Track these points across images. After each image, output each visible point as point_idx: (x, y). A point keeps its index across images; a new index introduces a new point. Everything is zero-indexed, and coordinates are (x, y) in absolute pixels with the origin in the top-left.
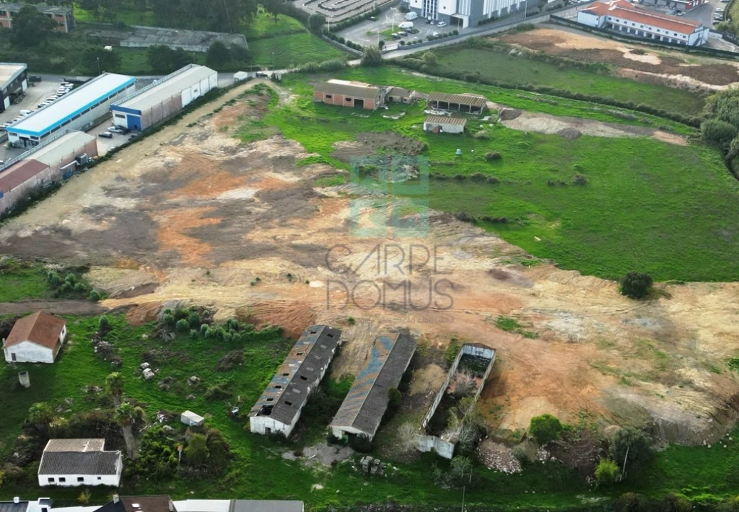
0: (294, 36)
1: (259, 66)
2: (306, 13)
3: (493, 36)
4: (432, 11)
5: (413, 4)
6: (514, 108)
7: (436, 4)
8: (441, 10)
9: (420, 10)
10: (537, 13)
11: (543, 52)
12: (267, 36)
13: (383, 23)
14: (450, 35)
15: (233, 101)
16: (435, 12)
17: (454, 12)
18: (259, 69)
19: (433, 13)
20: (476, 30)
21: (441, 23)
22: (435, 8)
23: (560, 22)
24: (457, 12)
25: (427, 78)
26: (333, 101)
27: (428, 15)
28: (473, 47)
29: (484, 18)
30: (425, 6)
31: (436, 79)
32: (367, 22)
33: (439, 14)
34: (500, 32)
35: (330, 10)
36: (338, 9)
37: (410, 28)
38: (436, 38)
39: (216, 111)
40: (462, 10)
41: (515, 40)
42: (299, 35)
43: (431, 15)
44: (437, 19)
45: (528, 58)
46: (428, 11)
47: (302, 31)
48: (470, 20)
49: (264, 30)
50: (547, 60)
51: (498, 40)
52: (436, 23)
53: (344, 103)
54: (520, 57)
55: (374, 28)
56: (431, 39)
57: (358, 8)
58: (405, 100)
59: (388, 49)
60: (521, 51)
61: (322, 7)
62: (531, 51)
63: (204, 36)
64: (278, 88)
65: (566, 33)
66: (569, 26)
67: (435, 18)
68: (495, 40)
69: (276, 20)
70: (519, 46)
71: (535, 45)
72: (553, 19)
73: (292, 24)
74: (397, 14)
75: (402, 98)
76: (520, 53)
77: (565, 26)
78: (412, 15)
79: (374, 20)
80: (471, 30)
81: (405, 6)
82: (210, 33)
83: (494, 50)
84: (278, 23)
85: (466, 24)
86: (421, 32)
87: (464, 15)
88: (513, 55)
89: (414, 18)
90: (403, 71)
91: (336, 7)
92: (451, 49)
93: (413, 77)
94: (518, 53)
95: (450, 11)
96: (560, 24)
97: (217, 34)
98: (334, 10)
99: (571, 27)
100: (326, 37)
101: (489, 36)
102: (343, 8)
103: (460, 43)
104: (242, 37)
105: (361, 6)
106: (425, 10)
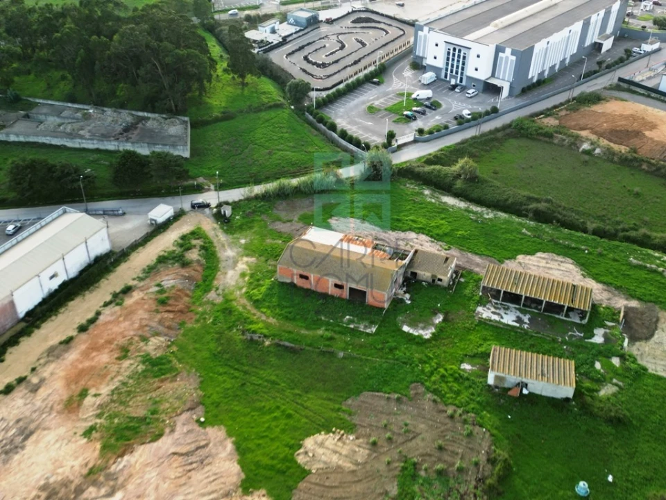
0: (264, 115)
1: (201, 180)
2: (286, 72)
3: (547, 113)
4: (457, 73)
5: (429, 61)
6: (639, 299)
7: (463, 64)
8: (470, 72)
9: (440, 69)
10: (595, 72)
11: (635, 151)
12: (227, 117)
13: (390, 89)
14: (487, 113)
15: (127, 290)
16: (462, 74)
17: (489, 74)
18: (199, 189)
19: (459, 75)
20: (520, 102)
21: (471, 91)
22: (463, 69)
23: (633, 88)
24: (493, 75)
25: (467, 210)
26: (312, 284)
27: (452, 76)
28: (522, 136)
29: (529, 84)
30: (447, 64)
31: (481, 214)
32: (368, 86)
33: (468, 78)
34: (555, 107)
35: (318, 65)
36: (330, 64)
37: (428, 99)
38: (468, 121)
39: (83, 329)
40: (500, 72)
41: (582, 122)
42: (272, 114)
43: (456, 78)
44: (464, 83)
45: (612, 161)
46: (452, 71)
47: (278, 106)
48: (511, 87)
49: (223, 104)
50: (644, 167)
51: (556, 122)
52: (464, 89)
53: (331, 290)
54: (599, 157)
55: (378, 99)
56: (460, 120)
57: (356, 63)
58: (440, 280)
59: (400, 142)
60: (599, 146)
61: (309, 62)
62: (616, 147)
63: (129, 119)
64: (222, 237)
65: (650, 109)
66: (649, 96)
67: (461, 81)
68: (551, 122)
69: (244, 85)
70: (594, 137)
71: (617, 134)
72: (622, 84)
73: (264, 93)
74: (408, 73)
75: (434, 277)
76: (598, 151)
77: (643, 95)
78: (429, 76)
79: (378, 84)
80: (514, 103)
81: (417, 61)
82: (141, 114)
83: (556, 141)
84: (246, 92)
85: (505, 93)
86: (444, 106)
87: (503, 80)
88: (586, 152)
89: (432, 80)
90: (427, 192)
91: (327, 61)
92: (492, 140)
93: (444, 209)
94: (594, 150)
95: (483, 74)
96: (634, 92)
97: (150, 115)
98: (324, 65)
99: (653, 98)
100: (311, 117)
101: (541, 113)
102: (337, 62)
103: (505, 128)
104: (185, 122)
105: (359, 60)
106: (447, 70)
